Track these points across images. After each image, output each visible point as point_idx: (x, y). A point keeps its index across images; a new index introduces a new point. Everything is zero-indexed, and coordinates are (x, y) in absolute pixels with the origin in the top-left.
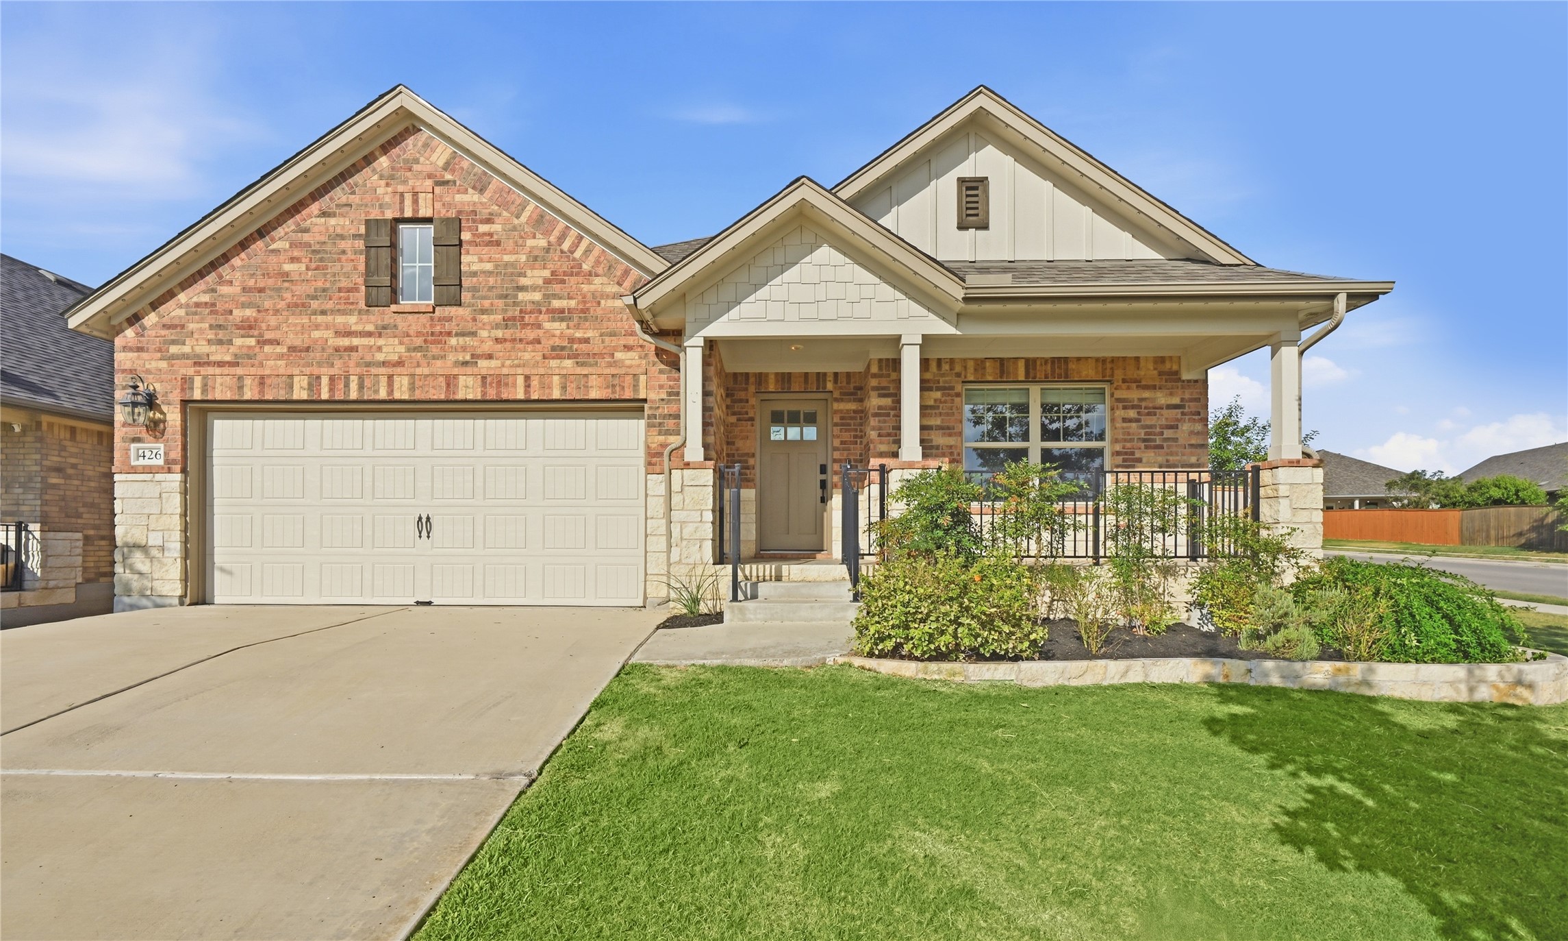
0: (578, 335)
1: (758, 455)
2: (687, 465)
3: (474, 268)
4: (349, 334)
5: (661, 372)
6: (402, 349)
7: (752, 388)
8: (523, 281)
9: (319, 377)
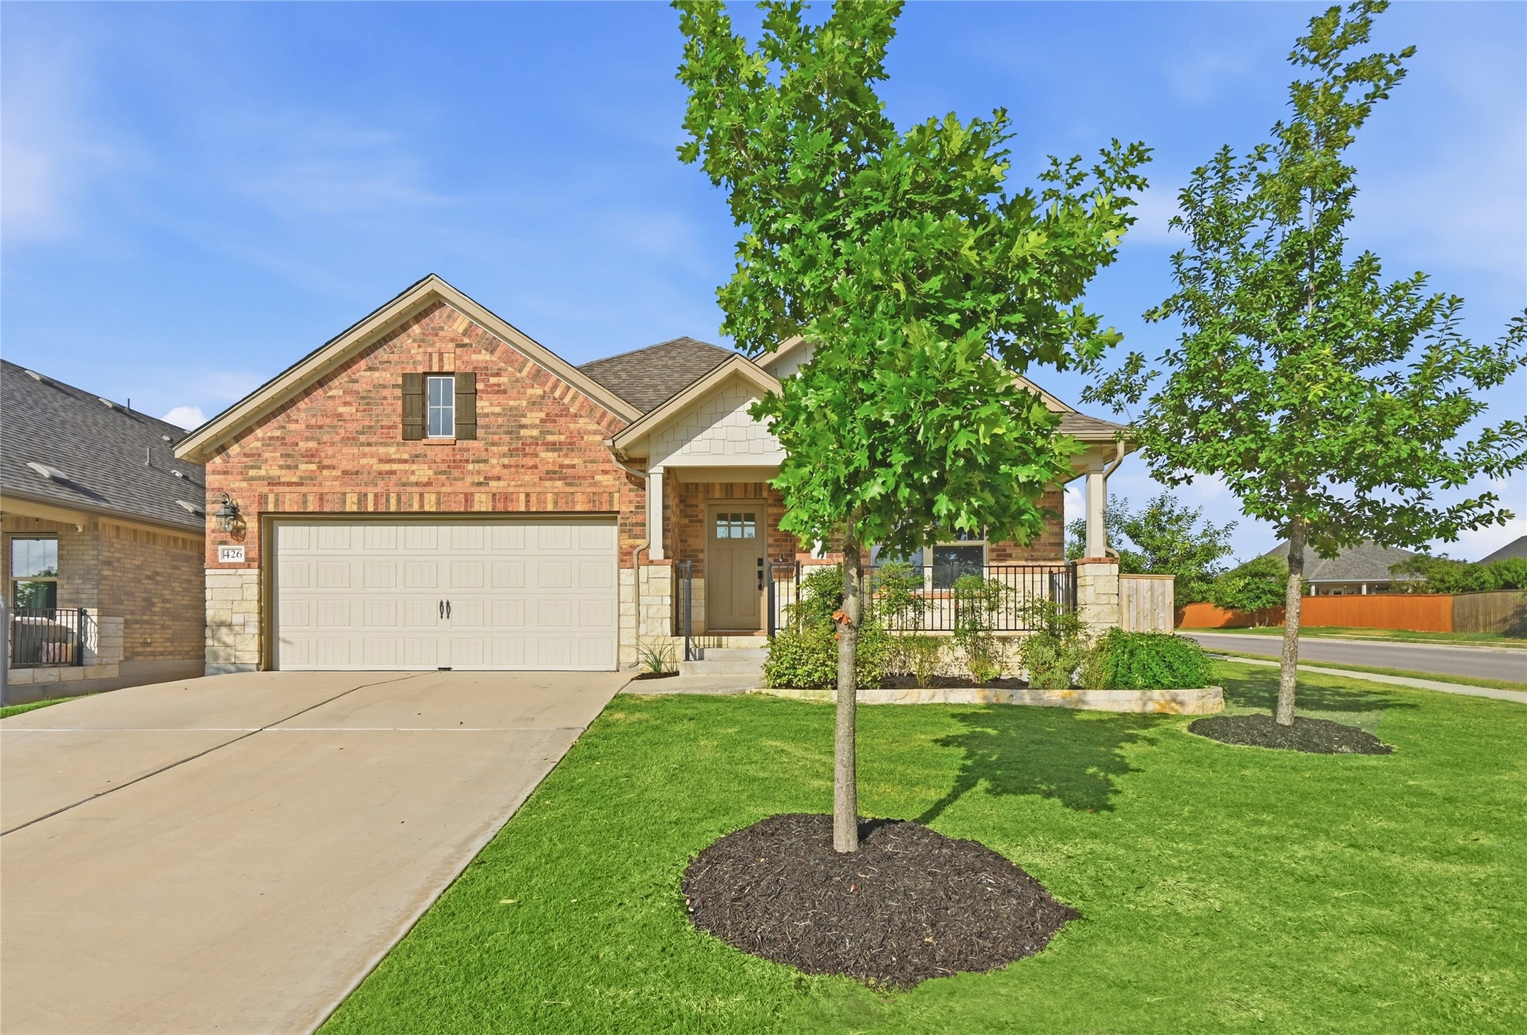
0: (567, 462)
1: (706, 551)
2: (652, 563)
3: (486, 411)
4: (390, 461)
5: (630, 490)
6: (431, 473)
7: (701, 496)
8: (524, 421)
9: (366, 495)
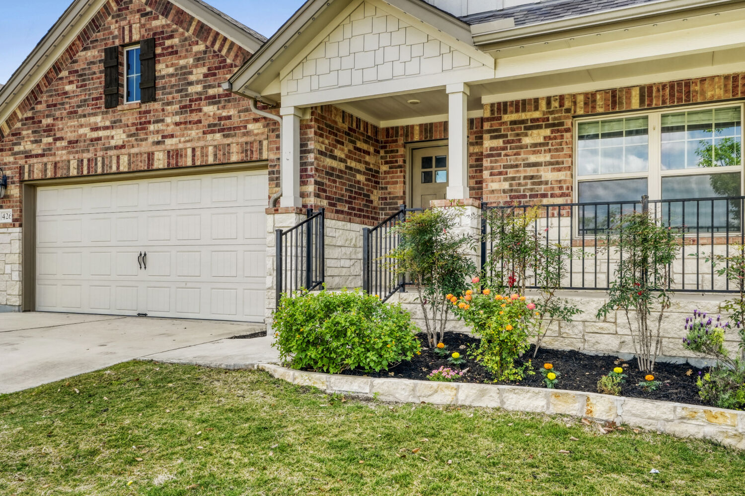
0: (225, 113)
1: (408, 197)
5: (277, 136)
6: (124, 136)
8: (192, 78)
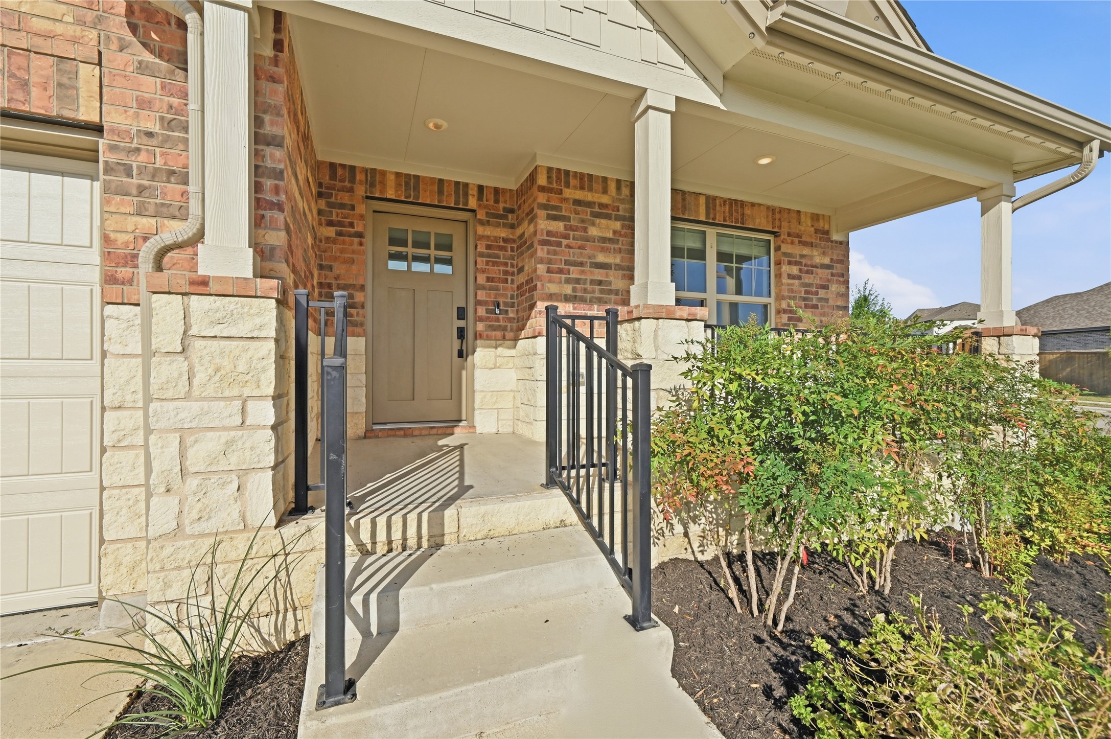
1: (369, 288)
2: (201, 285)
5: (142, 68)
7: (360, 191)
